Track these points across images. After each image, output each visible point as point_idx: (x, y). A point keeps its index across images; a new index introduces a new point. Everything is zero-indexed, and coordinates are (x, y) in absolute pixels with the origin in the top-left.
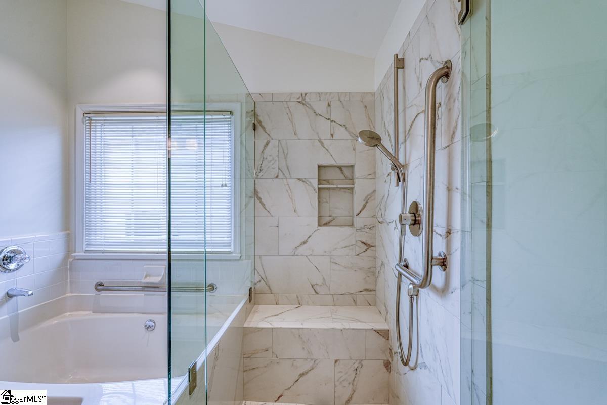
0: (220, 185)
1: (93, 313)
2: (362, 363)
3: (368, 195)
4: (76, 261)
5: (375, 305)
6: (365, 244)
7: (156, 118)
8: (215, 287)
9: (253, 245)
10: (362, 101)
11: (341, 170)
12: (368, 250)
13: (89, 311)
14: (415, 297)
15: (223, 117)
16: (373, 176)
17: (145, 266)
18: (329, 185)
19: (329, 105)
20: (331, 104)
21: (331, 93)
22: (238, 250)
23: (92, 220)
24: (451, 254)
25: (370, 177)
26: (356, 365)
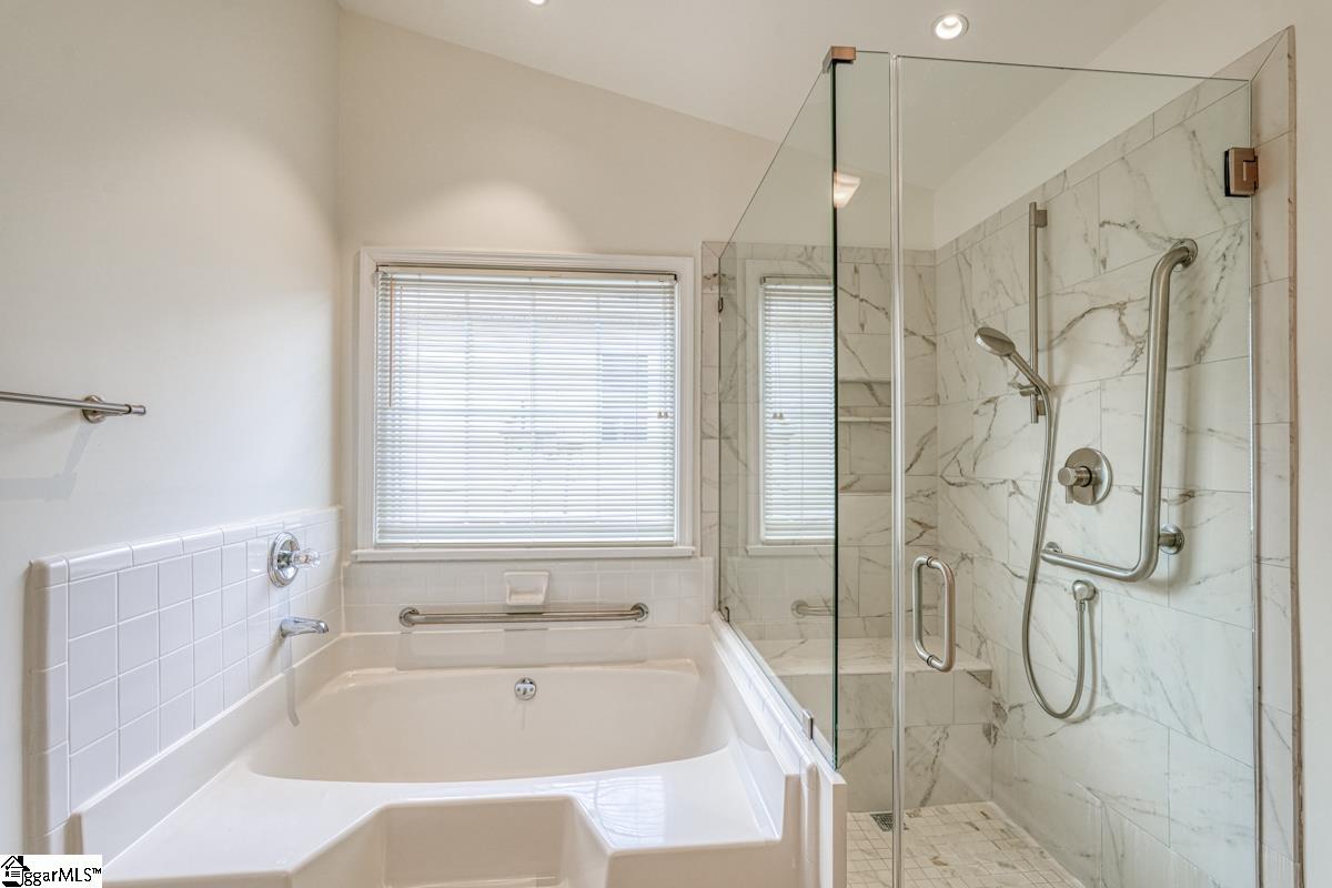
0: (656, 414)
1: (400, 669)
2: (948, 730)
3: (924, 437)
4: (358, 566)
5: (937, 634)
6: (920, 524)
7: (527, 280)
8: (645, 610)
9: (717, 528)
10: (914, 267)
11: (871, 388)
12: (924, 535)
13: (390, 666)
14: (1086, 602)
15: (660, 284)
16: (932, 402)
17: (507, 574)
18: (850, 416)
19: (856, 271)
20: (861, 269)
21: (859, 248)
22: (688, 539)
23: (388, 481)
24: (1195, 527)
25: (927, 403)
26: (937, 737)
